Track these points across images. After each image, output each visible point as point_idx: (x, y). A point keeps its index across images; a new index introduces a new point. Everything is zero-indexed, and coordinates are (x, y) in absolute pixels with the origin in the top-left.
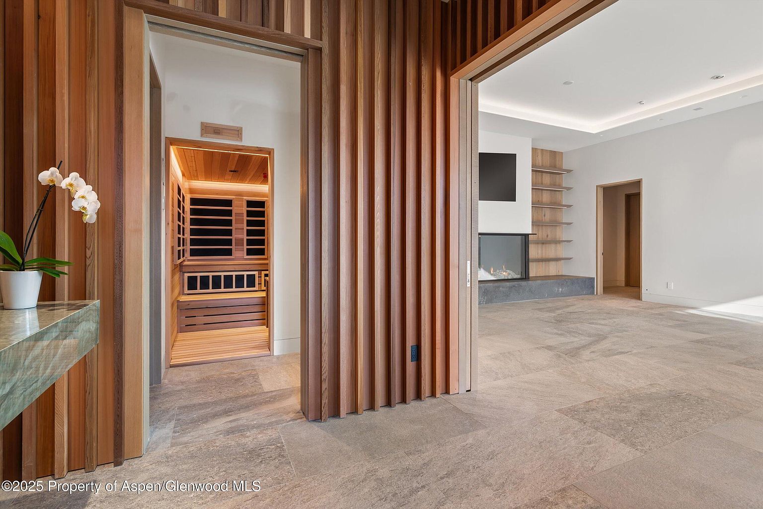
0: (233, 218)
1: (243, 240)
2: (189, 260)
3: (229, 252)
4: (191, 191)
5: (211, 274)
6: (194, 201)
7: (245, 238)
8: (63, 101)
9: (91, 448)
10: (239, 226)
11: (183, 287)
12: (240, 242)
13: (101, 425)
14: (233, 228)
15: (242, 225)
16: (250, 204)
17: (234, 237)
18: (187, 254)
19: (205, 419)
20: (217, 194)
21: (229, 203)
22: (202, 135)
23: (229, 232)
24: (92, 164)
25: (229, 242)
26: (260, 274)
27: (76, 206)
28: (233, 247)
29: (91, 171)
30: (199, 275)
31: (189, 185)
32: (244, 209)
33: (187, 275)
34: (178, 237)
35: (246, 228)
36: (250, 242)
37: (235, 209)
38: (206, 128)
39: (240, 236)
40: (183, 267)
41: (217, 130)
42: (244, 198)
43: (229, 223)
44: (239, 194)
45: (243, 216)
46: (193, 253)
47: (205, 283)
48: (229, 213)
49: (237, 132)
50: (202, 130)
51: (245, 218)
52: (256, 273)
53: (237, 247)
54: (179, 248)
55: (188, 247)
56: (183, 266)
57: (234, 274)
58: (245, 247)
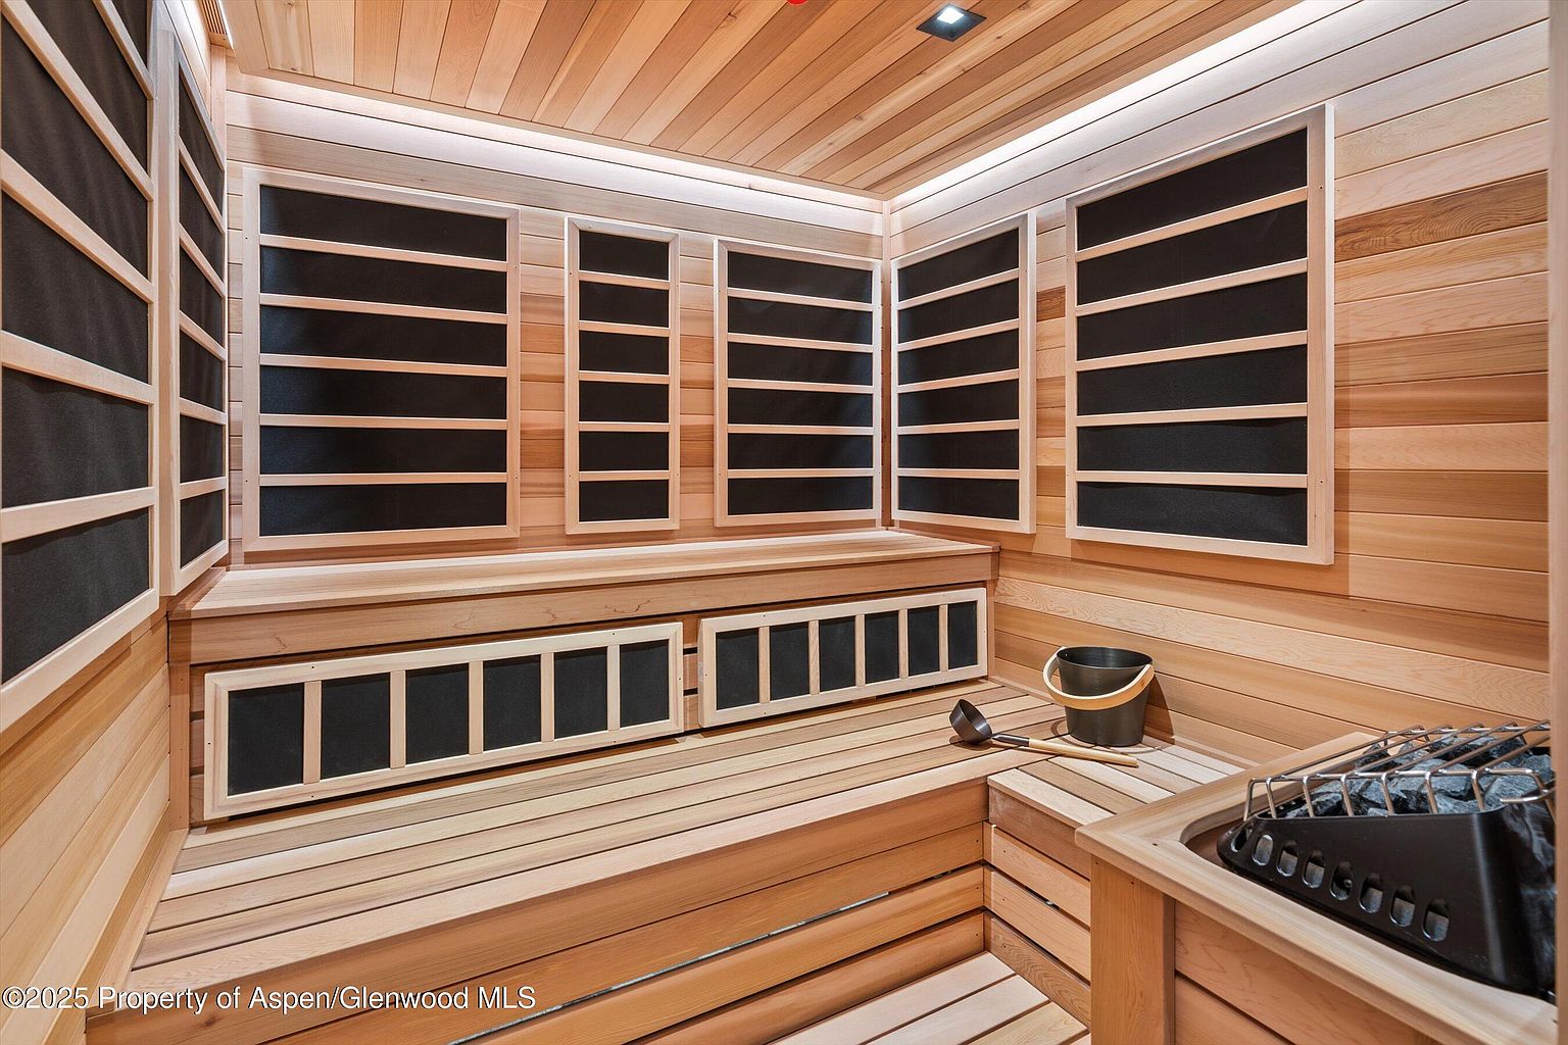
0: (511, 319)
1: (560, 435)
3: (489, 506)
4: (268, 144)
7: (573, 426)
10: (542, 363)
11: (196, 770)
12: (544, 450)
14: (511, 371)
15: (554, 359)
16: (597, 249)
17: (514, 422)
18: (243, 522)
21: (489, 235)
23: (492, 397)
25: (490, 452)
26: (692, 634)
28: (511, 476)
30: (313, 674)
32: (568, 278)
33: (221, 684)
35: (574, 374)
36: (594, 451)
37: (520, 271)
39: (543, 419)
40: (196, 631)
42: (566, 216)
43: (492, 344)
44: (543, 192)
45: (562, 313)
48: (491, 292)
51: (573, 324)
52: (672, 632)
53: (529, 476)
55: (250, 479)
56: (188, 621)
58: (574, 475)
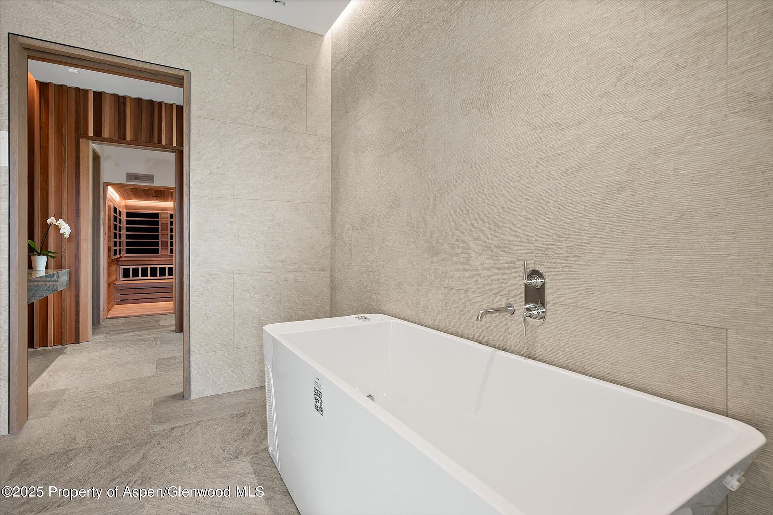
0: (159, 227)
1: (167, 242)
2: (125, 257)
3: (156, 251)
4: (127, 207)
5: (140, 267)
6: (128, 215)
7: (169, 241)
8: (52, 185)
9: (65, 335)
10: (164, 232)
11: (120, 275)
13: (69, 324)
14: (159, 234)
15: (166, 231)
17: (160, 240)
18: (124, 253)
19: (123, 333)
20: (147, 209)
21: (156, 216)
22: (127, 181)
23: (157, 237)
24: (65, 211)
25: (156, 244)
27: (62, 232)
28: (159, 248)
29: (65, 214)
30: (131, 267)
31: (125, 203)
32: (168, 220)
33: (122, 267)
34: (114, 241)
35: (169, 234)
36: (172, 244)
37: (161, 220)
38: (130, 176)
39: (165, 240)
40: (119, 262)
41: (137, 177)
42: (169, 212)
43: (157, 230)
44: (164, 209)
45: (167, 225)
46: (128, 252)
47: (136, 273)
48: (157, 223)
49: (151, 178)
50: (127, 177)
51: (169, 227)
53: (162, 248)
54: (115, 248)
55: (124, 248)
56: (119, 260)
57: (158, 266)
58: (169, 248)
